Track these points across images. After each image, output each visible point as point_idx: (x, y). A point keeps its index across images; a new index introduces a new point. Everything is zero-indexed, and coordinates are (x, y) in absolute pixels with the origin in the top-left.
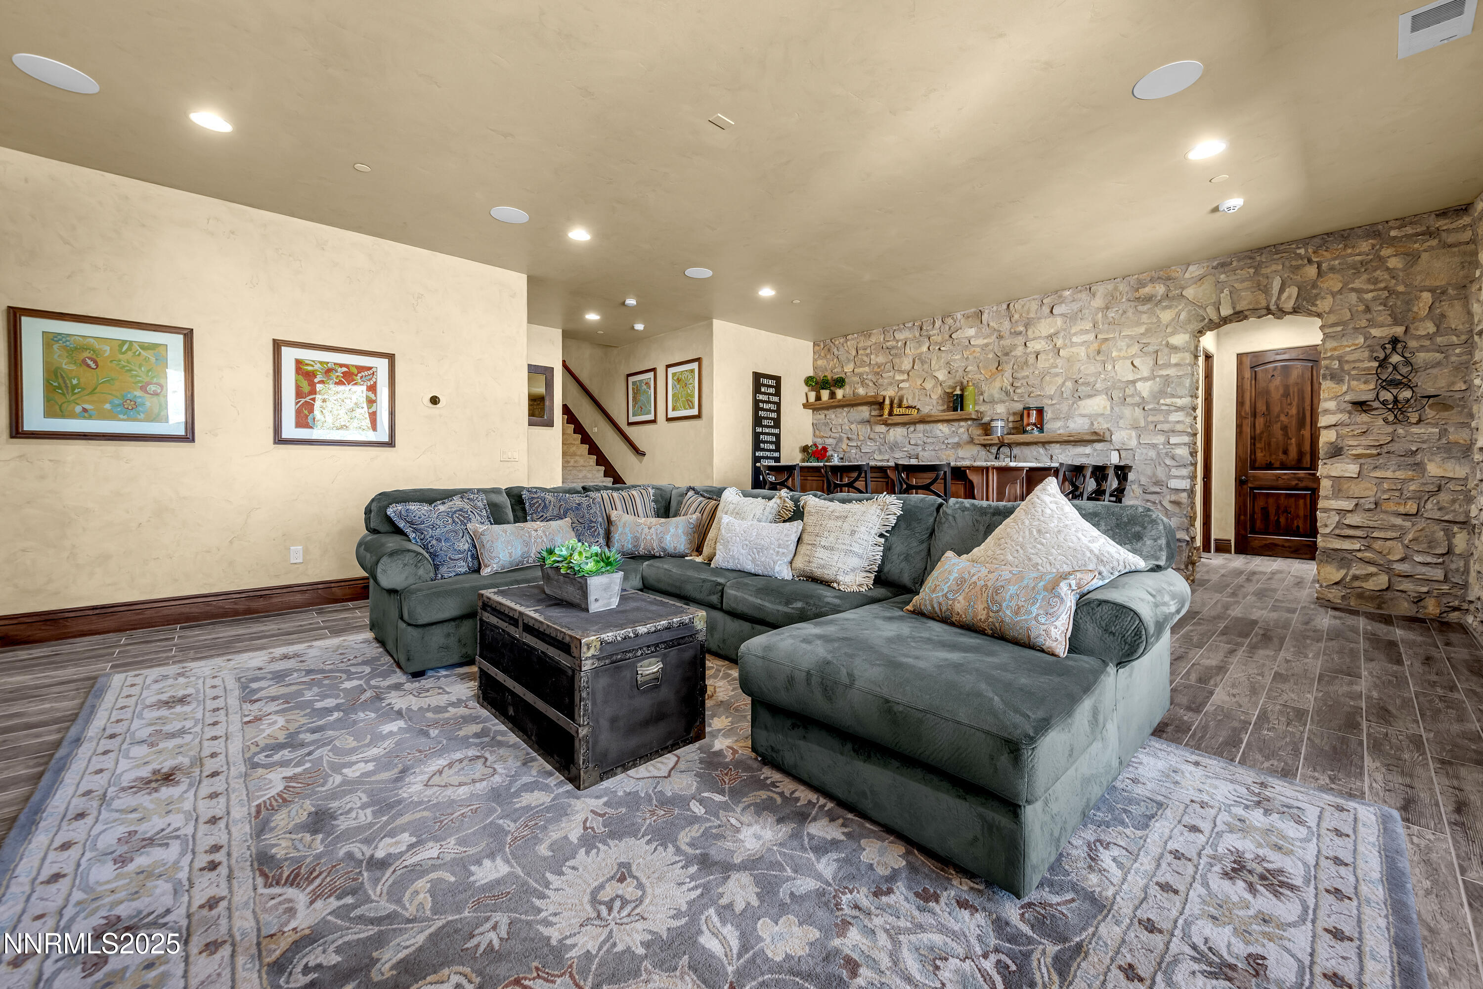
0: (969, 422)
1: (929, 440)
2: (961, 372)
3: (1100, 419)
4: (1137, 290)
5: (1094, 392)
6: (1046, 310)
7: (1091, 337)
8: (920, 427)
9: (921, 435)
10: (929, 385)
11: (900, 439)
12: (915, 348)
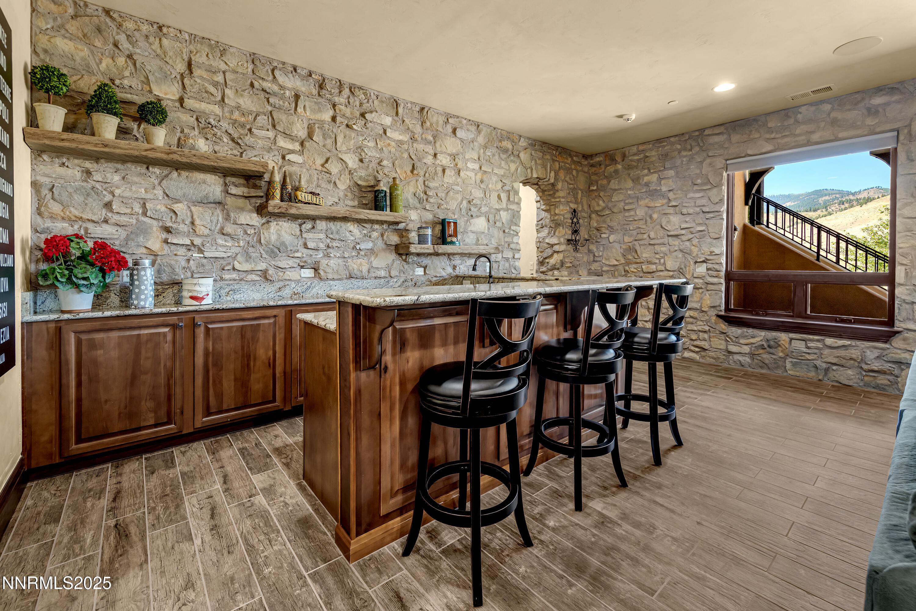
0: (385, 226)
1: (335, 244)
2: (374, 164)
3: (483, 236)
4: (500, 141)
5: (479, 214)
6: (450, 130)
7: (476, 166)
8: (321, 225)
9: (322, 236)
10: (334, 168)
11: (287, 238)
12: (313, 111)
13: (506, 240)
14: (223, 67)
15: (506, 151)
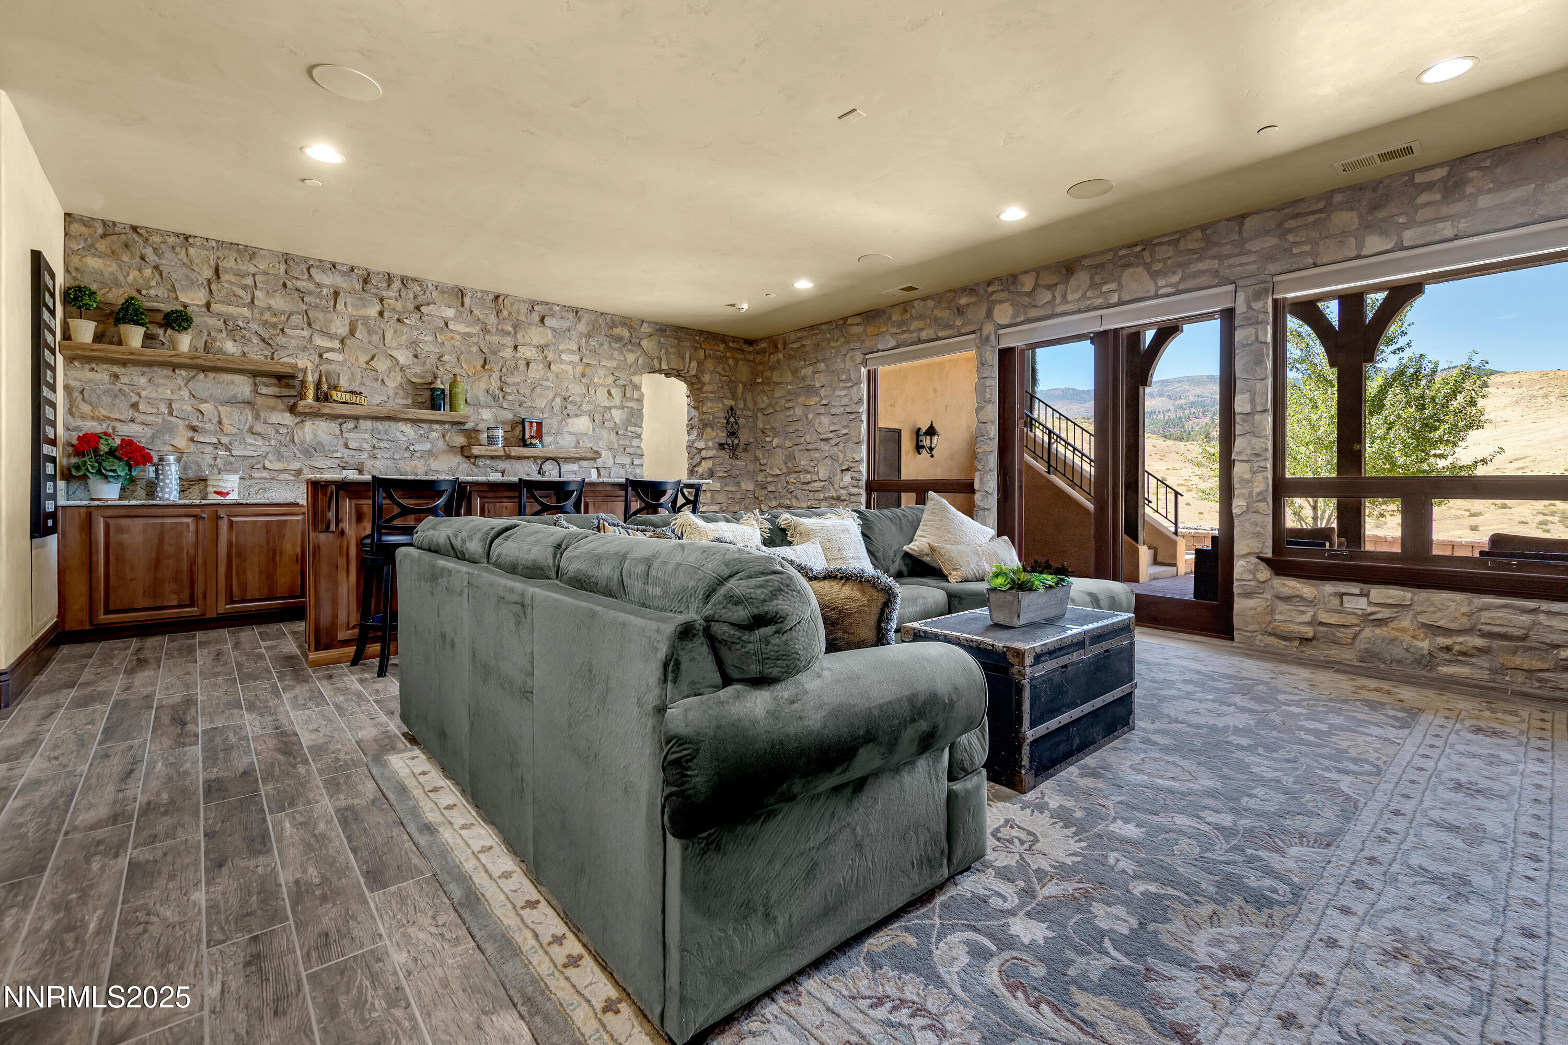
0: (446, 426)
1: (382, 445)
2: (432, 360)
3: (585, 438)
4: (611, 328)
5: (579, 412)
6: (536, 317)
7: (576, 358)
8: (366, 425)
9: (367, 436)
10: (382, 365)
11: (324, 438)
12: (355, 307)
13: (621, 442)
14: (253, 269)
15: (619, 339)
